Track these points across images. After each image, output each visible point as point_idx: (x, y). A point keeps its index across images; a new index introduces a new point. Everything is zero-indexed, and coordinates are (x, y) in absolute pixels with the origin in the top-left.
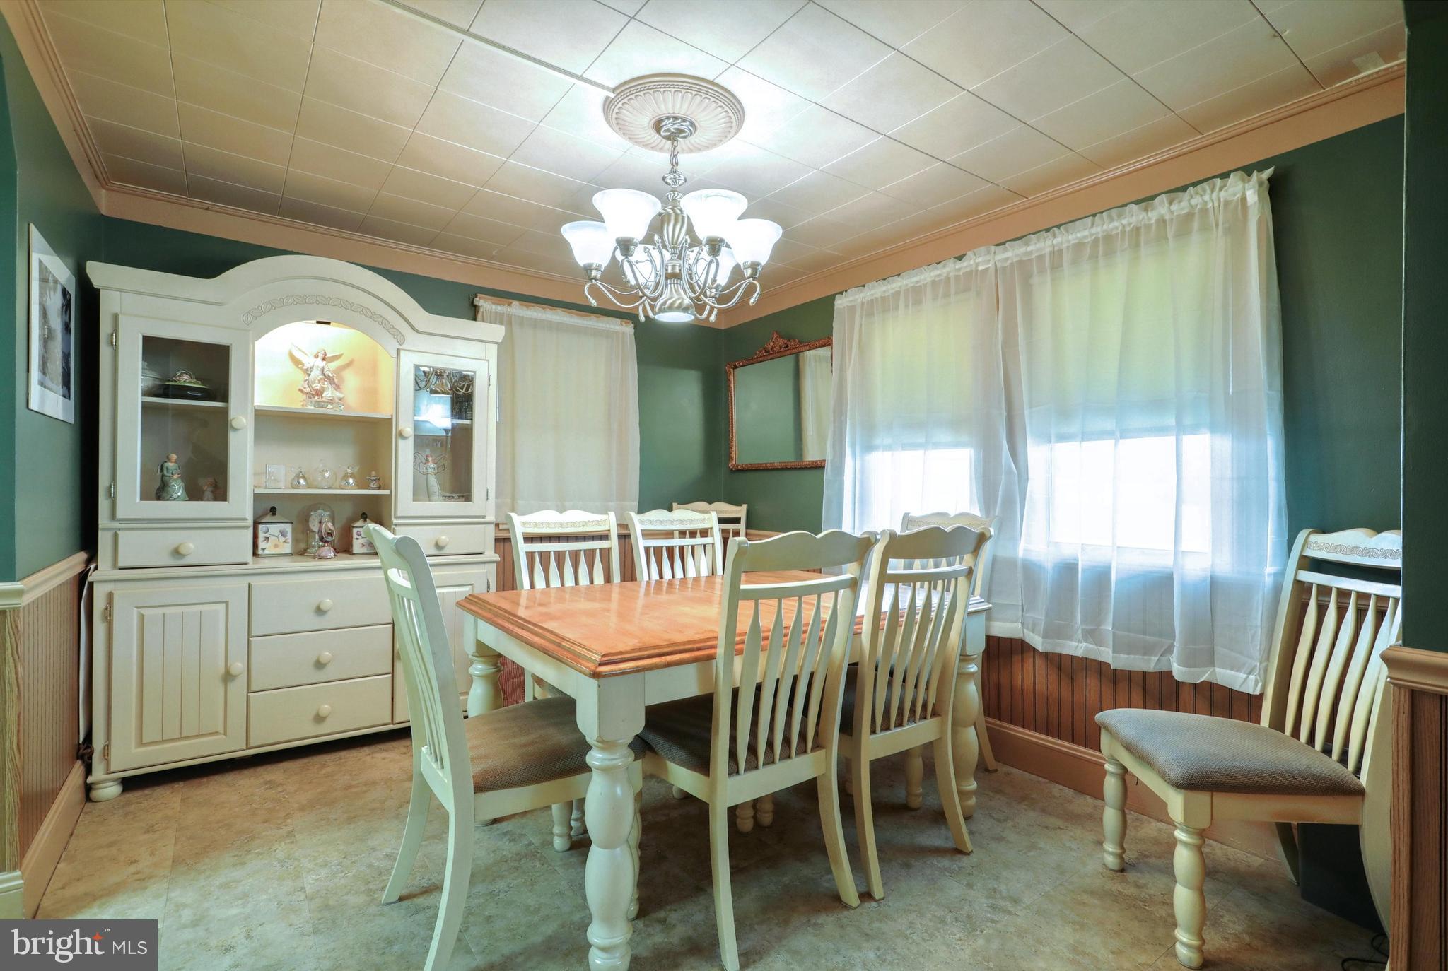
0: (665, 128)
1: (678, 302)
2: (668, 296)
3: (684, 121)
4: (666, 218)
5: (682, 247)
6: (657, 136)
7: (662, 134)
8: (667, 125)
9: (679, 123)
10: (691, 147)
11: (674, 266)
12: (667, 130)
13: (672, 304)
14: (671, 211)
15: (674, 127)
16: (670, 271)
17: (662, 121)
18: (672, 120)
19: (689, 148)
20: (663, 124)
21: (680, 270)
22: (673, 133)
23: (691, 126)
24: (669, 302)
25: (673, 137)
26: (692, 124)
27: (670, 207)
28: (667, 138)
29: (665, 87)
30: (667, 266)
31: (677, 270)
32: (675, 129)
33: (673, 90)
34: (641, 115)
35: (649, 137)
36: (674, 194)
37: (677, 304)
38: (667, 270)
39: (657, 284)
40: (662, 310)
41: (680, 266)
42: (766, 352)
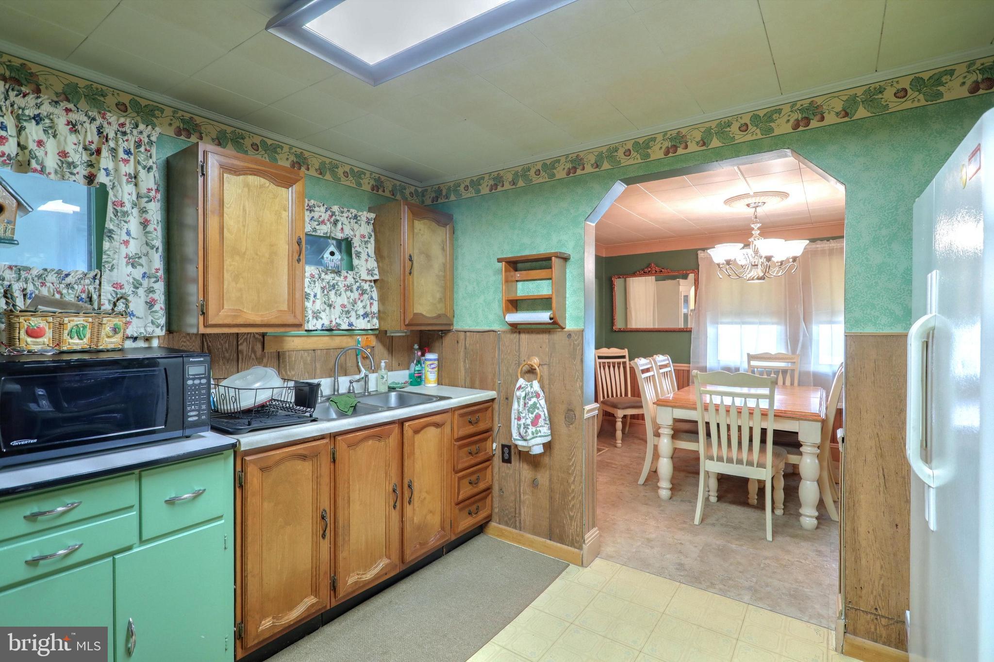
1: (757, 276)
2: (752, 274)
3: (760, 202)
6: (748, 207)
7: (750, 207)
8: (752, 205)
9: (758, 203)
11: (755, 262)
13: (754, 277)
14: (753, 240)
16: (753, 264)
17: (750, 204)
18: (754, 203)
21: (758, 263)
22: (755, 207)
26: (764, 203)
27: (753, 238)
28: (753, 208)
29: (747, 197)
31: (756, 263)
32: (756, 205)
33: (750, 198)
34: (740, 204)
36: (755, 232)
37: (756, 278)
39: (748, 268)
40: (749, 280)
42: (645, 273)
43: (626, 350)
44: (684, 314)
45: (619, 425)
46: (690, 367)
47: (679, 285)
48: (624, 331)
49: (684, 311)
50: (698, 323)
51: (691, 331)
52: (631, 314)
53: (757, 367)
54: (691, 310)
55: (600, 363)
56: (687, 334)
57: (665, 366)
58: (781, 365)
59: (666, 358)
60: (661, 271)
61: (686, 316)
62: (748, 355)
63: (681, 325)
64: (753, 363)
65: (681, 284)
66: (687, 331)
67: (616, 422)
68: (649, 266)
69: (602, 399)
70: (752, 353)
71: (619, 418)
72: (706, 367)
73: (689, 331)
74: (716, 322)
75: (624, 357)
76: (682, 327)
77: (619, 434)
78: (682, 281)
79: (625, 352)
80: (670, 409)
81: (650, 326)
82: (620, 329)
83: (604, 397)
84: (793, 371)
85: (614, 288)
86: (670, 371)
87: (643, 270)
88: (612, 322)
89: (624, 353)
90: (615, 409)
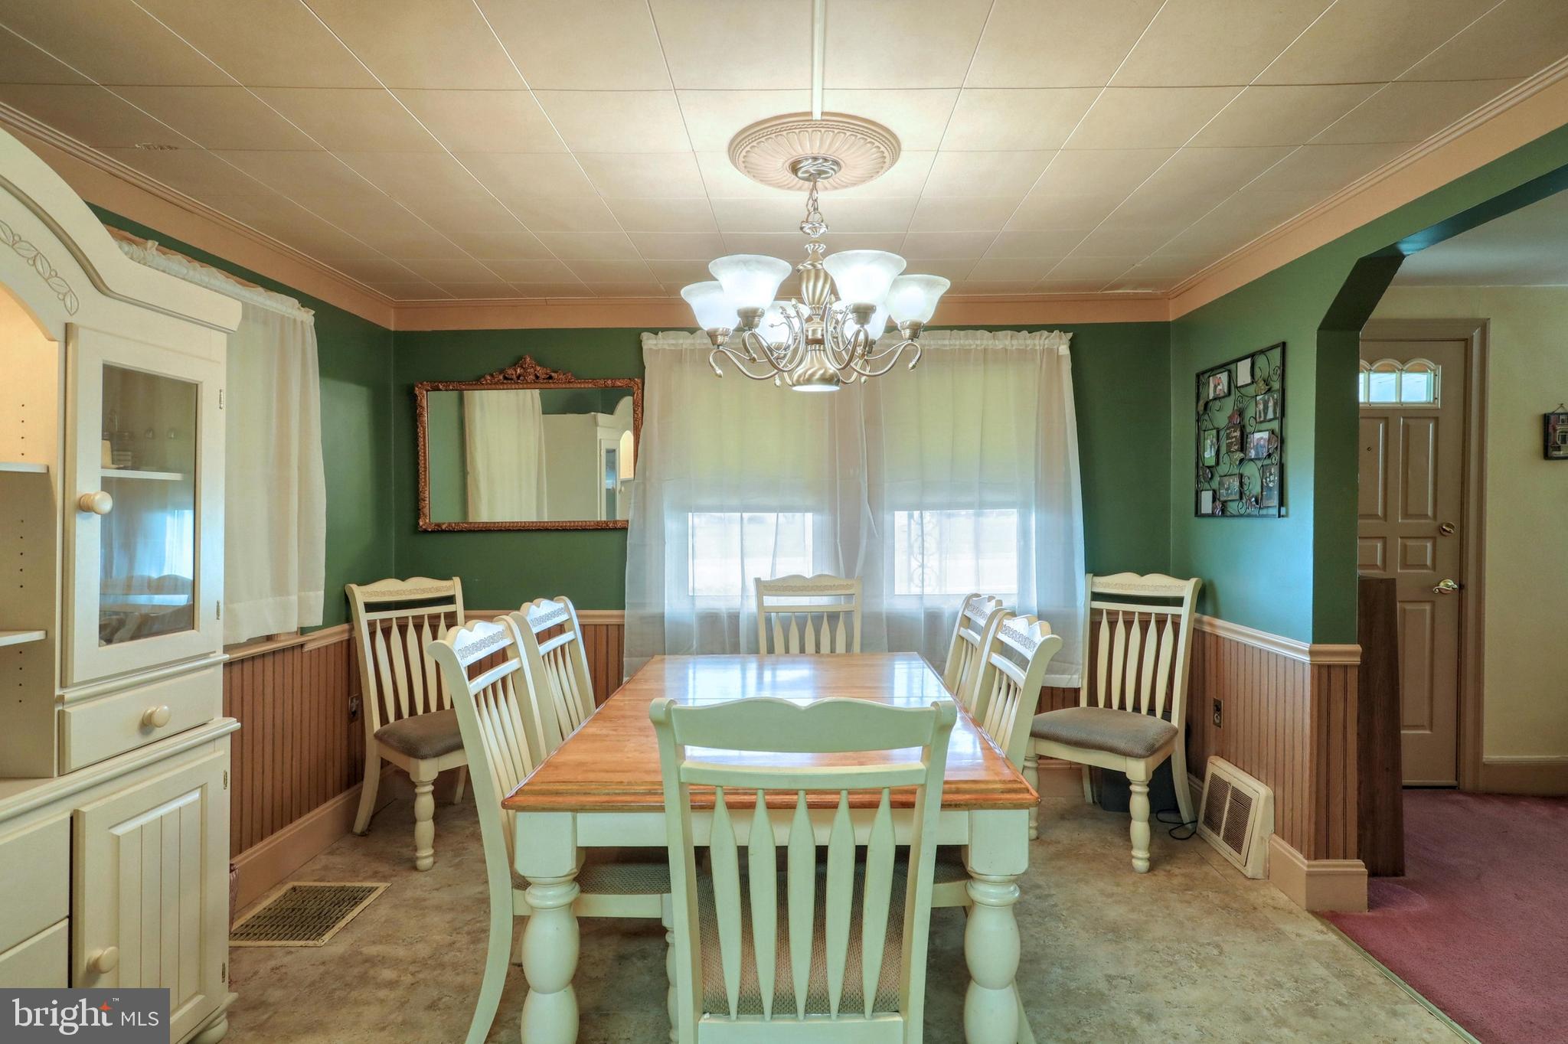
0: (803, 169)
1: (821, 372)
2: (808, 366)
3: (826, 160)
4: (805, 275)
5: (826, 307)
6: (794, 176)
7: (800, 174)
8: (807, 166)
9: (820, 163)
10: (836, 185)
11: (814, 331)
12: (806, 172)
13: (812, 375)
14: (810, 267)
15: (815, 168)
16: (810, 337)
17: (799, 162)
18: (810, 161)
19: (833, 186)
20: (801, 165)
21: (823, 335)
22: (813, 174)
23: (834, 165)
24: (810, 372)
25: (812, 178)
26: (836, 163)
27: (809, 262)
28: (807, 179)
29: (800, 128)
30: (807, 331)
31: (819, 336)
32: (814, 170)
33: (810, 130)
34: (775, 158)
35: (785, 178)
36: (815, 245)
37: (817, 376)
38: (807, 336)
39: (796, 351)
40: (798, 383)
41: (823, 330)
42: (506, 380)
43: (457, 581)
44: (608, 490)
45: (425, 804)
46: (623, 616)
47: (596, 424)
48: (451, 531)
49: (608, 483)
50: (643, 508)
51: (625, 529)
52: (477, 488)
53: (778, 610)
54: (623, 482)
55: (372, 625)
56: (615, 537)
57: (560, 629)
58: (820, 602)
59: (561, 605)
60: (551, 377)
61: (611, 494)
62: (758, 581)
63: (602, 516)
64: (770, 601)
65: (600, 423)
66: (615, 529)
67: (414, 797)
68: (518, 362)
69: (377, 726)
70: (766, 577)
71: (424, 784)
72: (662, 616)
73: (622, 529)
74: (685, 507)
75: (450, 600)
76: (604, 518)
77: (425, 828)
78: (602, 417)
79: (453, 587)
80: (569, 815)
81: (527, 514)
82: (439, 525)
83: (384, 719)
84: (849, 614)
85: (421, 414)
86: (570, 642)
87: (502, 371)
88: (417, 511)
89: (449, 588)
90: (413, 761)
